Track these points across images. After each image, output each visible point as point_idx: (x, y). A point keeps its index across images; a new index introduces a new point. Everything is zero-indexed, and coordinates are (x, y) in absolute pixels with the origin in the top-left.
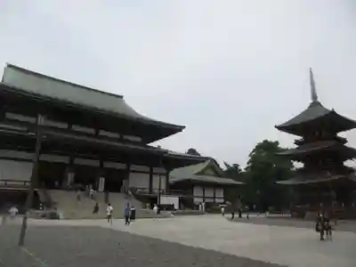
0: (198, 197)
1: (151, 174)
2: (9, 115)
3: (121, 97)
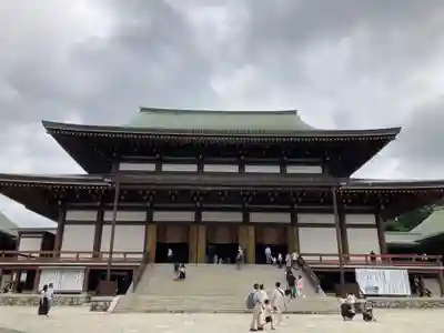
2: (124, 167)
3: (294, 112)
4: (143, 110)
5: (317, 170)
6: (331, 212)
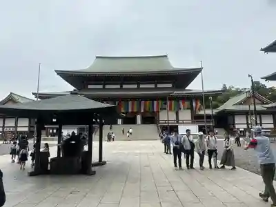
0: (240, 123)
1: (178, 110)
2: (90, 87)
3: (166, 56)
4: (97, 57)
5: (170, 86)
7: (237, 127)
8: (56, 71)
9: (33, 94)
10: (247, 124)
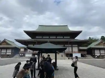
0: (97, 53)
1: (72, 47)
2: (37, 37)
3: (67, 26)
5: (69, 37)
6: (68, 44)
7: (96, 54)
8: (24, 31)
9: (15, 40)
10: (100, 53)
